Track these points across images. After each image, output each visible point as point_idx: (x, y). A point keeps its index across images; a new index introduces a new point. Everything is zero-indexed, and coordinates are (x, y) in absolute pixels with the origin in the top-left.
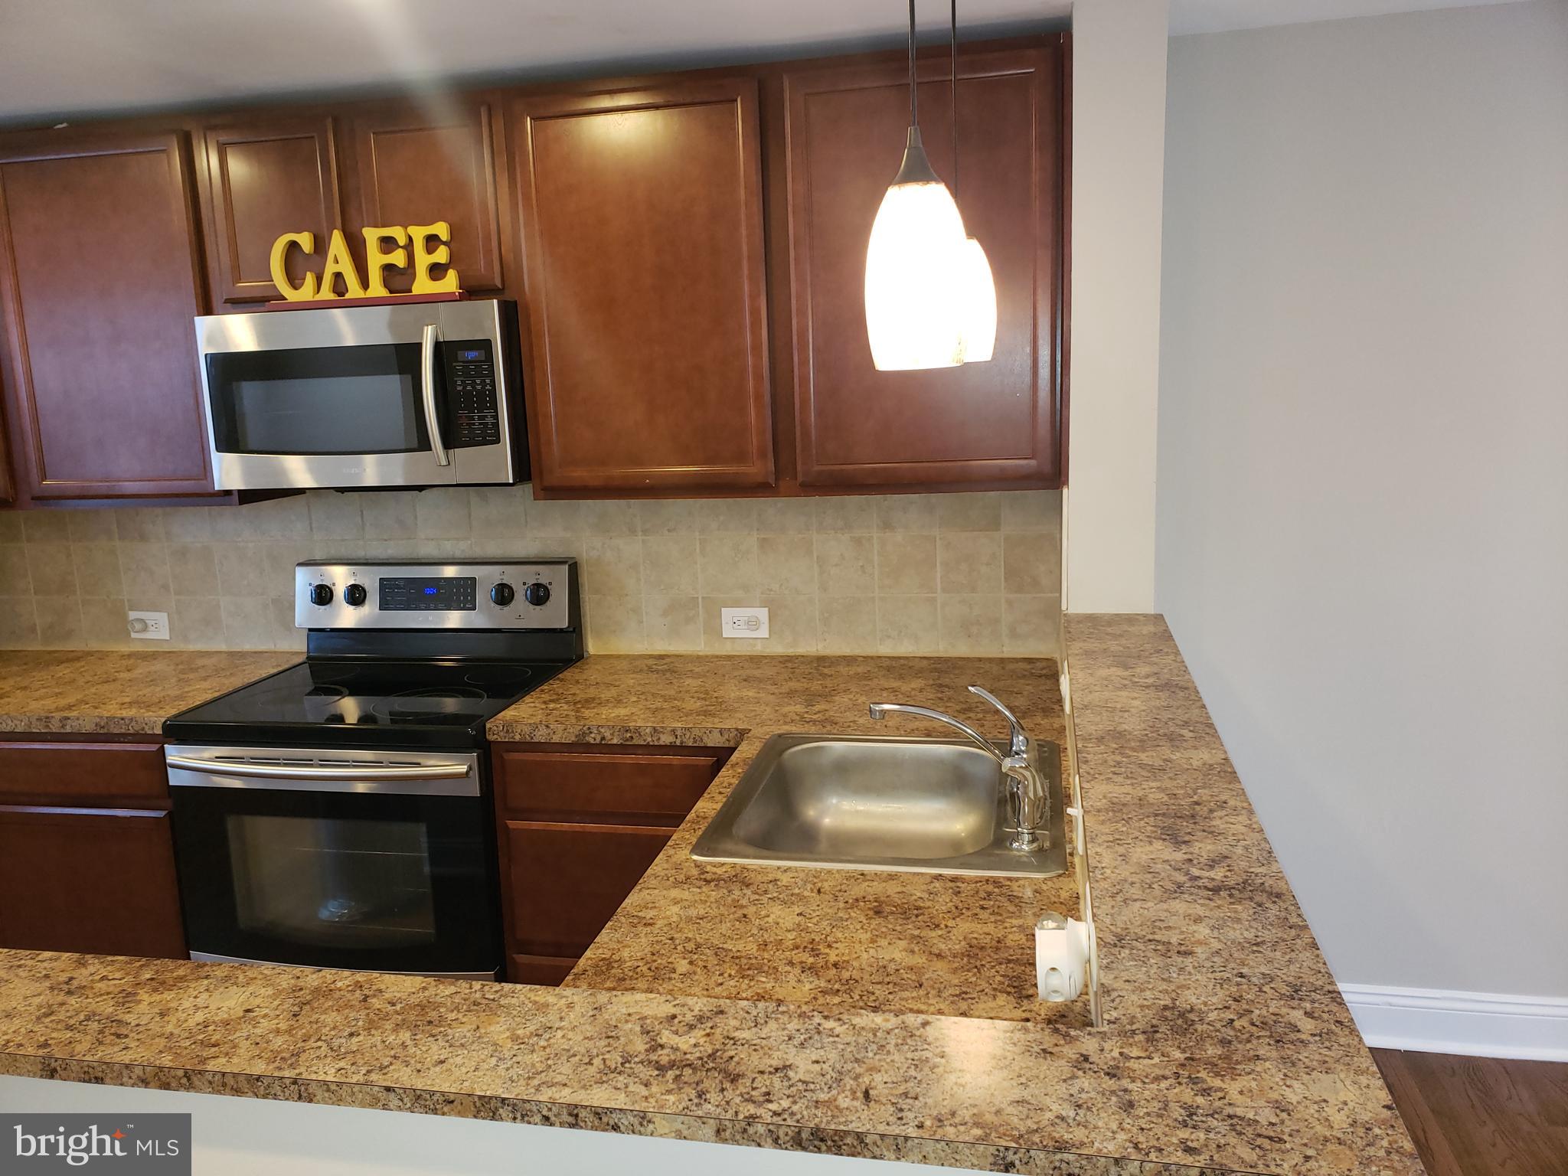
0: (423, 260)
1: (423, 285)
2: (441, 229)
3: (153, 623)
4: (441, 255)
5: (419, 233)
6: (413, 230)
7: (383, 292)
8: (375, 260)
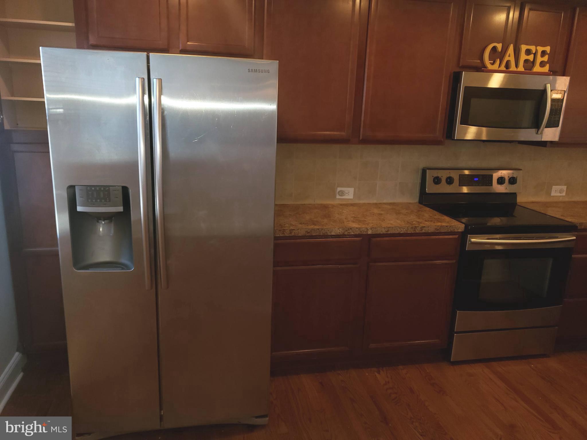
0: (539, 59)
1: (537, 68)
2: (548, 49)
3: (347, 192)
4: (546, 58)
5: (540, 49)
6: (539, 48)
7: (523, 70)
8: (523, 57)
